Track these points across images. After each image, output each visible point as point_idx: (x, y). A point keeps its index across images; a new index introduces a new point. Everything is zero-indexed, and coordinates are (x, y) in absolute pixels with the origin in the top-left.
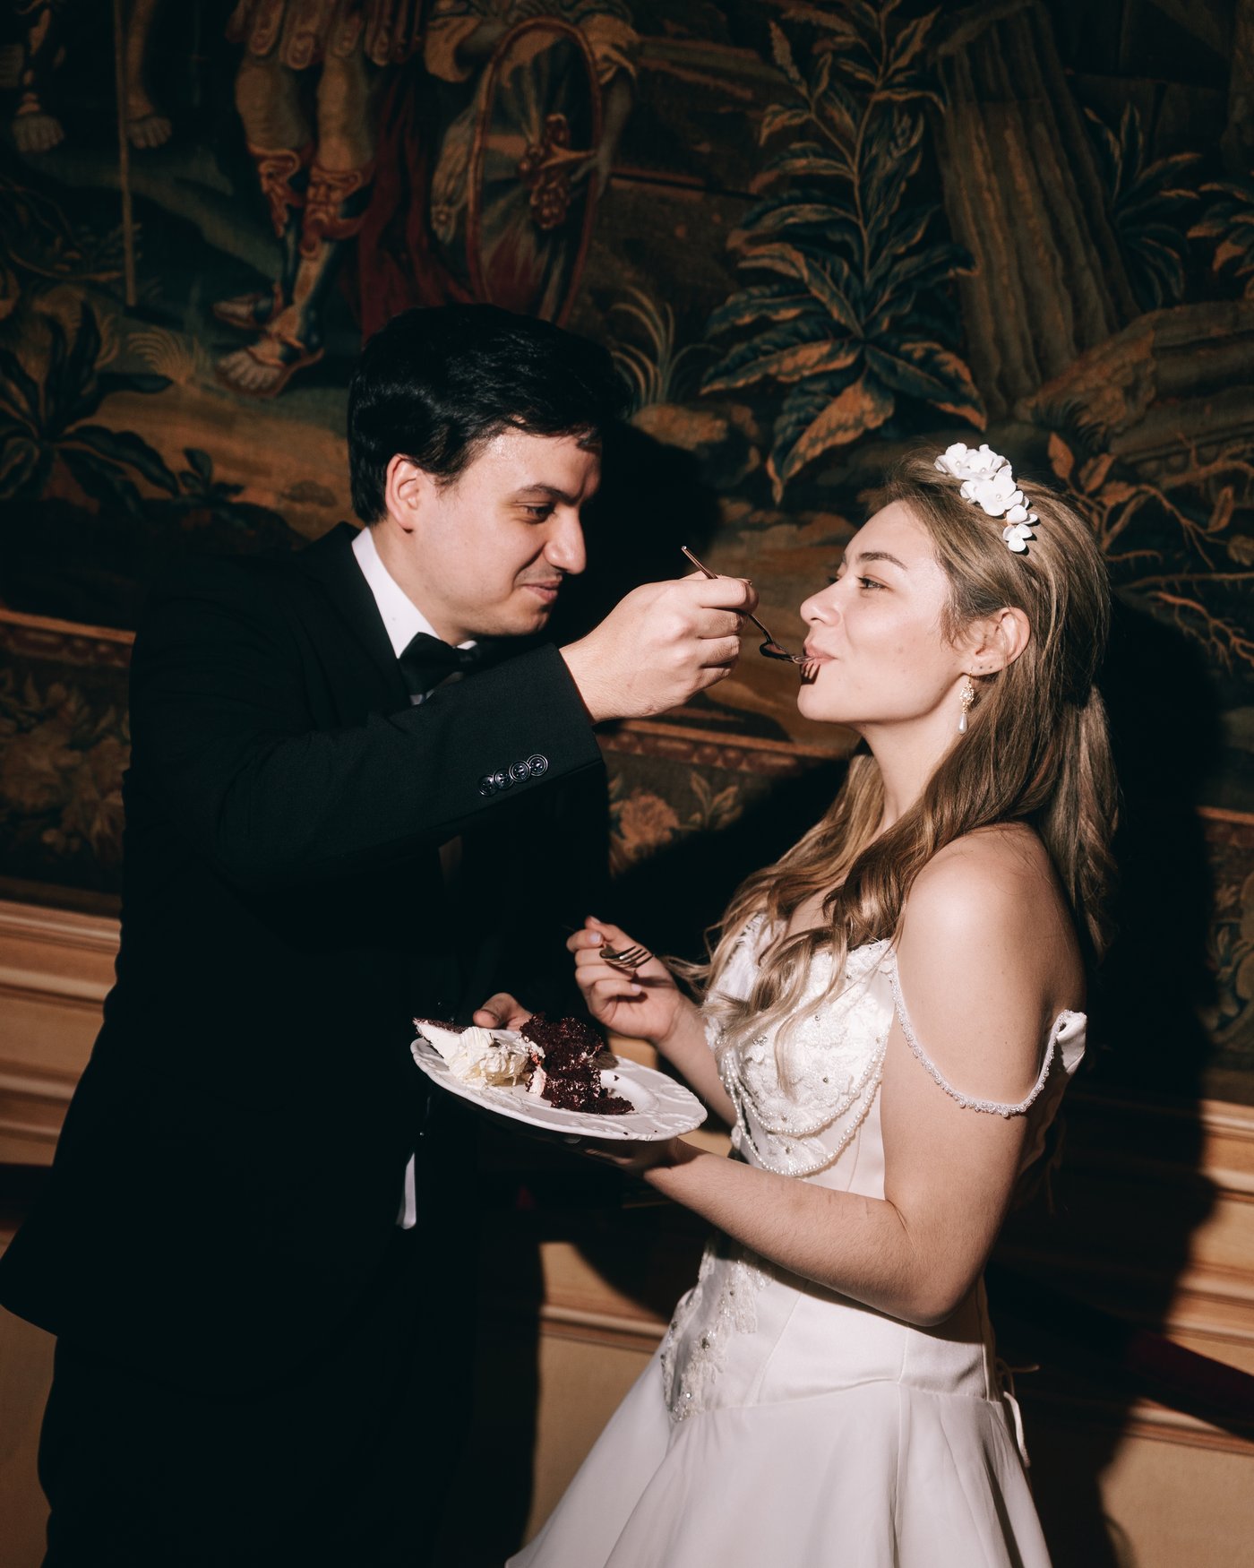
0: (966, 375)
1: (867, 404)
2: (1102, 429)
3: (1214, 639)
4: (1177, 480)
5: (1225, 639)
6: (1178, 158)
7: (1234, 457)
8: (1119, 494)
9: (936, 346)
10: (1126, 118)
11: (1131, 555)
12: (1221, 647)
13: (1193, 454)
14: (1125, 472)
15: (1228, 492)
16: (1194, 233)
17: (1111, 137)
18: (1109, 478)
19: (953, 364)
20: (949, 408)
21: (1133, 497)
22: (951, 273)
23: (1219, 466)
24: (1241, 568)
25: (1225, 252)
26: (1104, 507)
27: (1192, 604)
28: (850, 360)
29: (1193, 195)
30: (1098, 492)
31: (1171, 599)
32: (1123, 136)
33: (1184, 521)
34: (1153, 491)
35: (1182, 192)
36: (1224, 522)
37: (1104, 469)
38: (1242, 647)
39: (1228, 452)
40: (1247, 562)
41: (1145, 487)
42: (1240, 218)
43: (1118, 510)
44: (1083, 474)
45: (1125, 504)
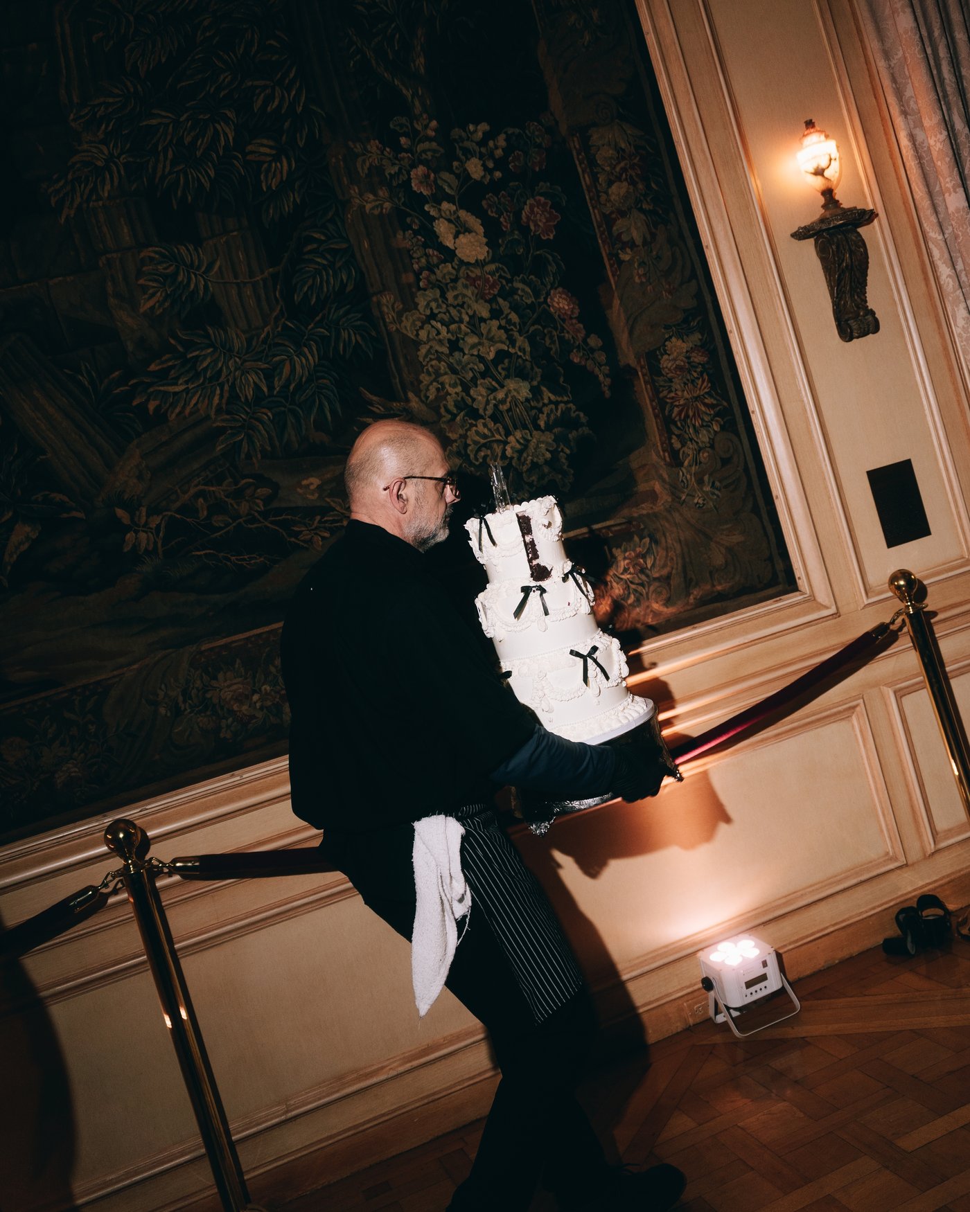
0: (66, 499)
1: (28, 529)
2: (136, 498)
3: (225, 561)
4: (178, 504)
5: (229, 560)
6: (114, 375)
7: (196, 486)
8: (155, 521)
9: (47, 493)
10: (83, 368)
11: (173, 543)
12: (229, 563)
13: (179, 491)
14: (152, 511)
15: (201, 500)
16: (135, 403)
17: (81, 378)
18: (148, 516)
19: (58, 497)
20: (65, 515)
21: (162, 520)
22: (38, 459)
23: (193, 491)
24: (220, 529)
25: (152, 406)
26: (152, 529)
27: (208, 551)
28: (10, 514)
29: (127, 388)
30: (146, 523)
31: (198, 553)
32: (85, 375)
33: (188, 520)
34: (169, 513)
35: (122, 389)
36: (205, 513)
37: (144, 514)
38: (237, 559)
39: (193, 485)
40: (222, 525)
41: (164, 513)
42: (151, 390)
43: (158, 526)
44: (136, 519)
45: (160, 523)
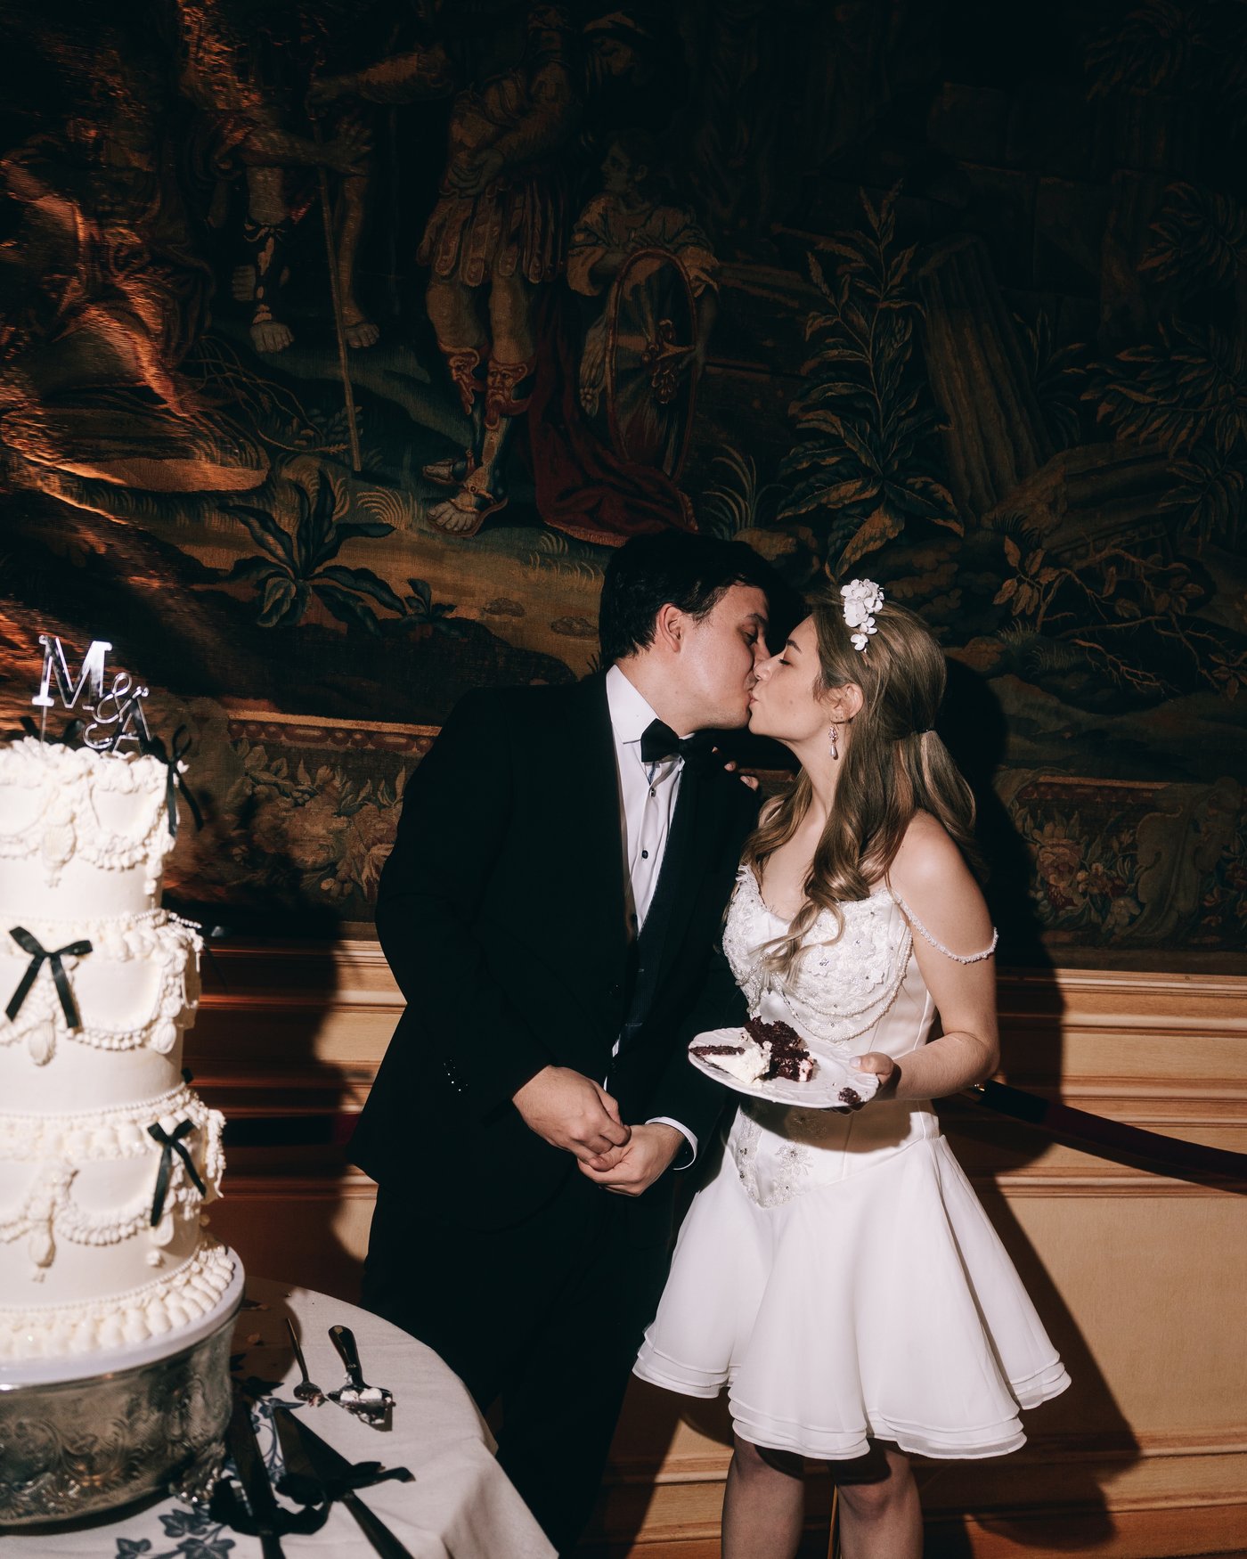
0: (950, 500)
1: (888, 522)
2: (1037, 532)
3: (1110, 668)
4: (1084, 564)
5: (1117, 669)
6: (1072, 347)
7: (1115, 546)
8: (1048, 576)
9: (930, 480)
10: (1039, 320)
11: (1058, 616)
12: (1115, 673)
13: (1091, 545)
14: (1051, 561)
15: (1113, 569)
16: (1085, 397)
17: (1031, 334)
18: (1043, 565)
19: (941, 492)
20: (940, 522)
21: (1057, 577)
22: (936, 428)
23: (1105, 553)
24: (1124, 620)
25: (1104, 409)
26: (1041, 585)
27: (1096, 646)
28: (875, 492)
29: (1082, 371)
30: (1037, 575)
31: (1083, 643)
32: (1038, 331)
33: (1088, 591)
34: (1069, 572)
35: (1075, 370)
36: (1112, 590)
37: (1039, 559)
38: (1127, 671)
39: (1112, 543)
40: (1126, 616)
41: (1064, 570)
42: (1111, 387)
43: (1050, 584)
44: (1027, 563)
45: (1054, 581)
